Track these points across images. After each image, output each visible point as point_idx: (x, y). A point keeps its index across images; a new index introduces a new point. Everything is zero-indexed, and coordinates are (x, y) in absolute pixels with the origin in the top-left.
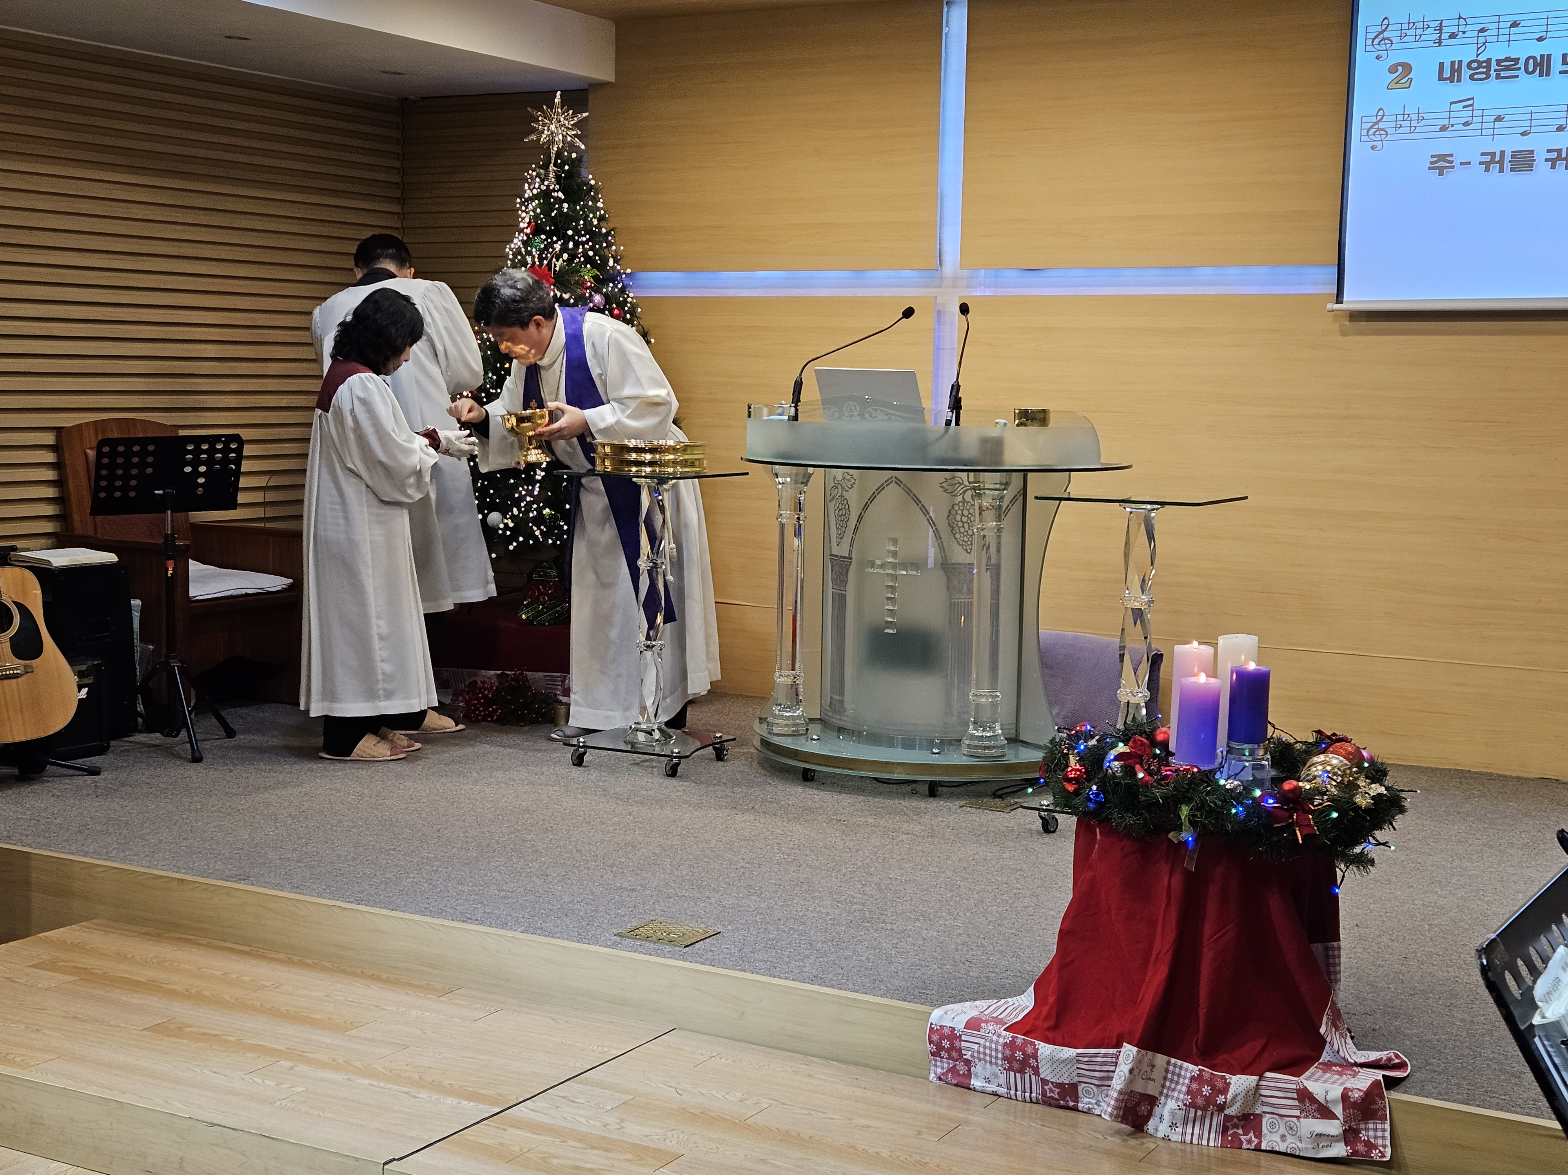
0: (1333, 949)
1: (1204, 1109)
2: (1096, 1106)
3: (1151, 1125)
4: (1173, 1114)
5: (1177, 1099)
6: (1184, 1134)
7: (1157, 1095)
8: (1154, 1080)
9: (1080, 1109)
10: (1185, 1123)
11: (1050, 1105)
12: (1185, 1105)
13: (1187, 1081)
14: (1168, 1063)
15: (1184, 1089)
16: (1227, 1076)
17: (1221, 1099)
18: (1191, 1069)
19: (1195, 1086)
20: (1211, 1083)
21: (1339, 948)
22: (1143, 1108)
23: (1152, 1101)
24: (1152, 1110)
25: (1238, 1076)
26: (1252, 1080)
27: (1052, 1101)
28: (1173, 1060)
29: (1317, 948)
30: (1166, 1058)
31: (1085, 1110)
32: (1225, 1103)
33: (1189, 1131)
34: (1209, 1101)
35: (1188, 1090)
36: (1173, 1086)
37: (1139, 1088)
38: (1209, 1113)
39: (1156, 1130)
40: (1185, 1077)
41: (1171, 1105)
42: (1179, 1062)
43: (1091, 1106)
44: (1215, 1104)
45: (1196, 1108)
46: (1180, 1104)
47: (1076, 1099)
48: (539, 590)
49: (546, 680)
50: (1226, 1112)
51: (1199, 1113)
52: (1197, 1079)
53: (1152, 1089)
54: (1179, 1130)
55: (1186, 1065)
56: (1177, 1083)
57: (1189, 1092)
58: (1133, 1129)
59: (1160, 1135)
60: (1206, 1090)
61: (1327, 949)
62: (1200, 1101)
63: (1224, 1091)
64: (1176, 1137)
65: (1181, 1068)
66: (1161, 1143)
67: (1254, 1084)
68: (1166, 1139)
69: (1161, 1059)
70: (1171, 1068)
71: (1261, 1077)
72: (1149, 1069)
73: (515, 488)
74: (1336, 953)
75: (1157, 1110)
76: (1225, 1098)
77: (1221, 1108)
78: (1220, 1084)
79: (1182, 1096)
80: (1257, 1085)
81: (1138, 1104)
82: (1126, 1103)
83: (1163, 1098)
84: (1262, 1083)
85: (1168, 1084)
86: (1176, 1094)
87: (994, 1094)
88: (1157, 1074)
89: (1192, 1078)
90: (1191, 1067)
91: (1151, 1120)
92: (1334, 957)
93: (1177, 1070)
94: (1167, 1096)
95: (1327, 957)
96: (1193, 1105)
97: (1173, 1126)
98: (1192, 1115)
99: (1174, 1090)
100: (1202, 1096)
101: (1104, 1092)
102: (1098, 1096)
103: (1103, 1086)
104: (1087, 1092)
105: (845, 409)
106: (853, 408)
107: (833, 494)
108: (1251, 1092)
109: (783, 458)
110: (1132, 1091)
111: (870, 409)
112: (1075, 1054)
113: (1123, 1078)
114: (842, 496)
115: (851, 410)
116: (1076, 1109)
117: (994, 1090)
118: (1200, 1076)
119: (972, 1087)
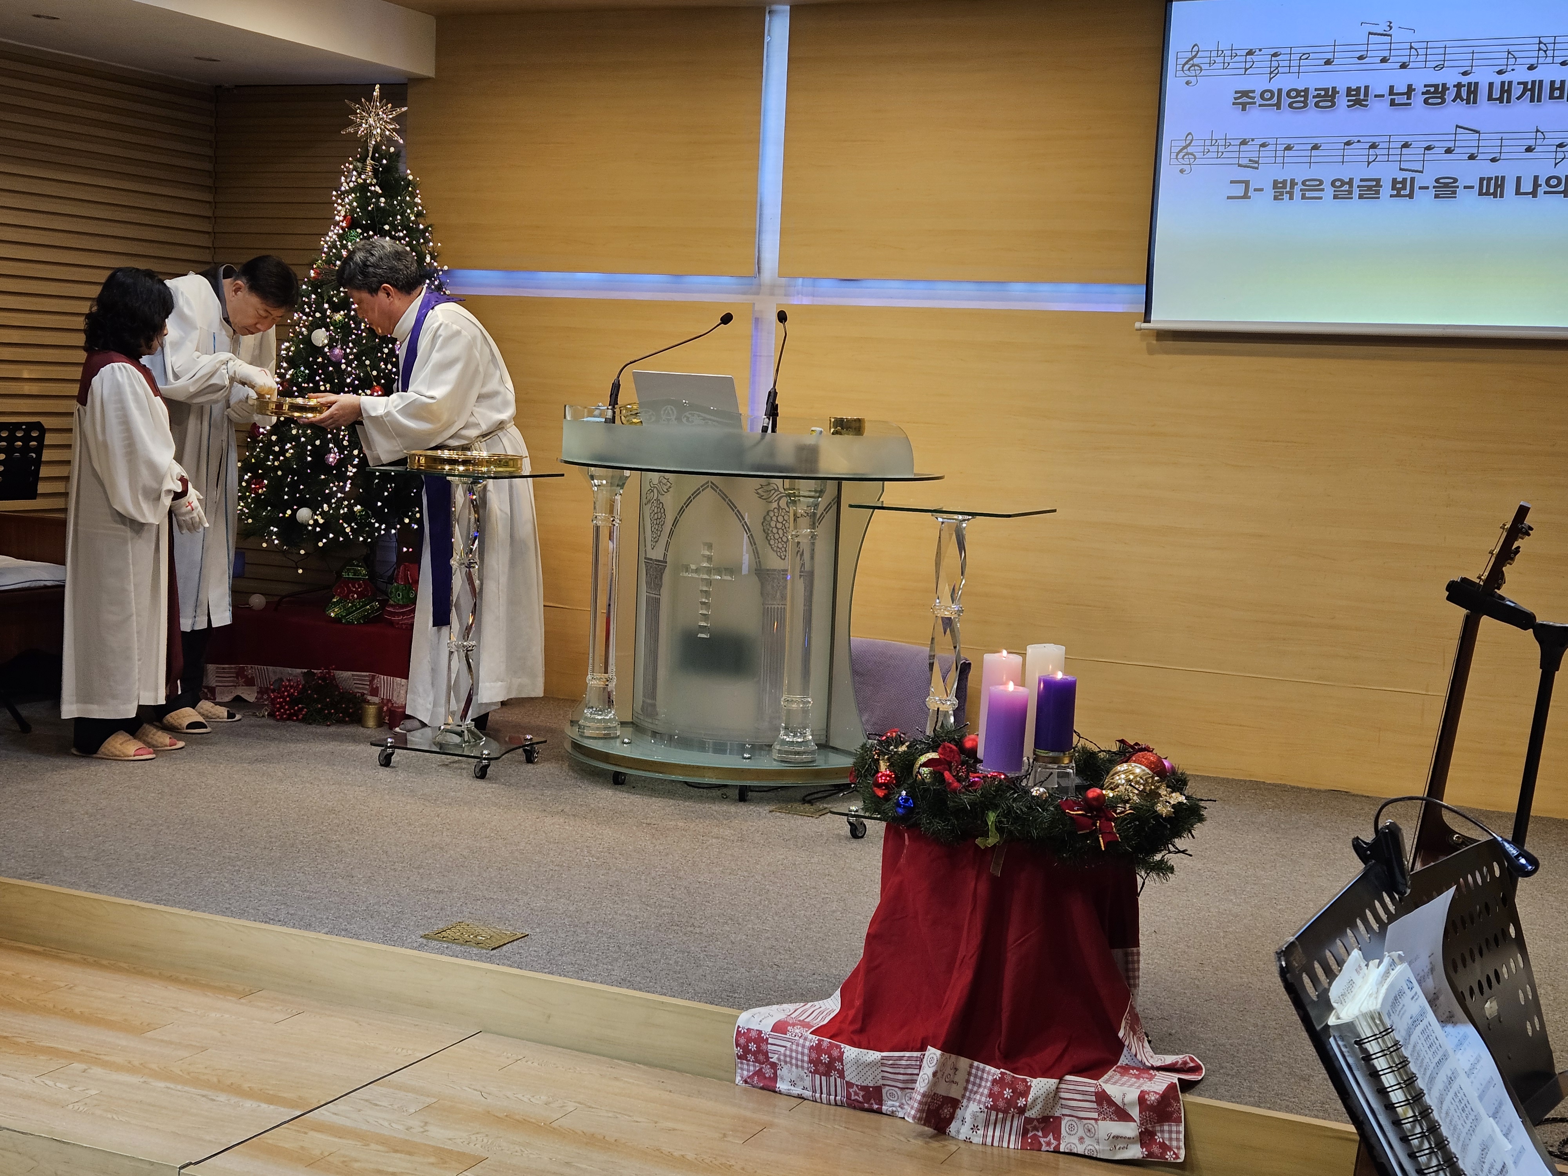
0: (1131, 954)
1: (1005, 1112)
2: (899, 1109)
3: (953, 1128)
4: (975, 1117)
5: (979, 1102)
6: (985, 1136)
7: (960, 1098)
8: (957, 1083)
9: (884, 1111)
10: (986, 1126)
11: (854, 1108)
12: (987, 1108)
13: (989, 1084)
14: (971, 1066)
15: (986, 1092)
16: (1028, 1079)
17: (1021, 1102)
18: (993, 1072)
19: (996, 1089)
20: (1012, 1086)
21: (1136, 954)
22: (946, 1111)
23: (955, 1104)
24: (954, 1112)
25: (1039, 1079)
26: (1052, 1083)
27: (856, 1104)
28: (976, 1063)
29: (1116, 954)
30: (970, 1061)
31: (888, 1113)
32: (1025, 1105)
33: (990, 1133)
34: (1010, 1103)
35: (990, 1093)
36: (975, 1089)
37: (942, 1090)
38: (1010, 1116)
39: (958, 1132)
40: (987, 1080)
41: (973, 1107)
42: (982, 1065)
43: (894, 1109)
44: (1016, 1107)
45: (998, 1111)
46: (982, 1106)
47: (880, 1102)
48: (349, 588)
49: (354, 679)
50: (1027, 1114)
51: (1000, 1115)
52: (999, 1082)
53: (954, 1092)
54: (981, 1132)
55: (988, 1068)
56: (980, 1086)
57: (990, 1095)
58: (936, 1132)
59: (962, 1137)
60: (1007, 1093)
61: (1124, 955)
62: (1001, 1104)
63: (1025, 1094)
64: (977, 1139)
65: (983, 1071)
66: (963, 1146)
67: (1054, 1087)
68: (968, 1141)
69: (964, 1062)
70: (974, 1071)
71: (1061, 1080)
72: (952, 1072)
73: (326, 483)
74: (1134, 958)
75: (959, 1113)
76: (1026, 1101)
77: (1021, 1110)
78: (1021, 1087)
79: (983, 1099)
80: (1057, 1088)
81: (941, 1107)
82: (929, 1106)
83: (965, 1101)
84: (1062, 1086)
85: (970, 1087)
86: (978, 1097)
87: (800, 1097)
88: (960, 1077)
89: (994, 1081)
90: (993, 1070)
91: (954, 1123)
92: (1131, 963)
93: (980, 1073)
94: (969, 1099)
95: (1125, 962)
96: (994, 1108)
97: (974, 1128)
98: (993, 1118)
99: (976, 1093)
100: (1003, 1098)
101: (908, 1095)
102: (902, 1099)
103: (907, 1088)
104: (892, 1095)
105: (662, 412)
106: (670, 412)
107: (648, 498)
108: (1051, 1095)
109: (599, 460)
110: (935, 1094)
111: (687, 414)
112: (880, 1057)
113: (926, 1081)
114: (657, 500)
115: (668, 414)
116: (879, 1112)
117: (800, 1093)
118: (1002, 1079)
119: (777, 1089)
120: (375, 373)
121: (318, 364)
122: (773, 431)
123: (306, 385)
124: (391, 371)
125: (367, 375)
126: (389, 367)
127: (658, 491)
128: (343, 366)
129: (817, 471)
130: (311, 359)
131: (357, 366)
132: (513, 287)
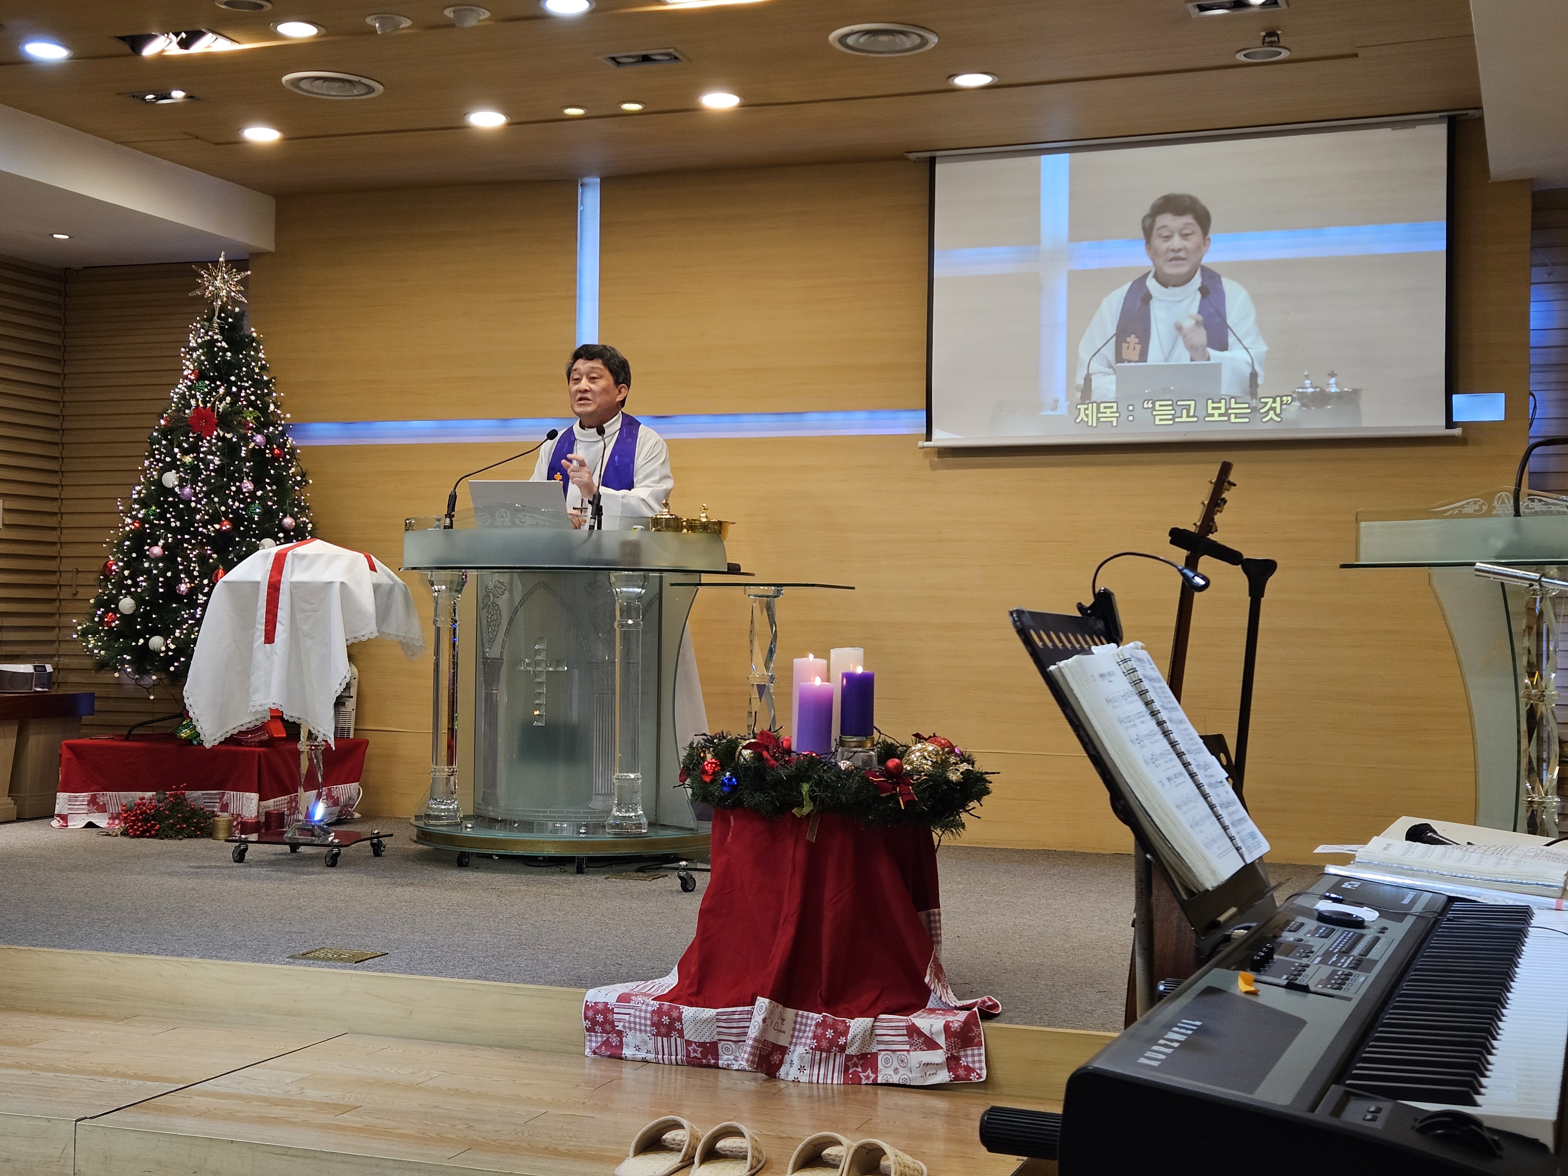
0: (934, 915)
1: (828, 1051)
2: (734, 1062)
3: (782, 1072)
4: (801, 1058)
5: (805, 1044)
6: (811, 1075)
7: (788, 1046)
8: (784, 1032)
9: (720, 1065)
10: (812, 1066)
11: (694, 1065)
12: (812, 1048)
13: (813, 1028)
14: (797, 1015)
15: (811, 1034)
16: (847, 1020)
17: (842, 1041)
18: (817, 1017)
19: (819, 1031)
20: (833, 1026)
21: (939, 914)
22: (775, 1057)
23: (783, 1050)
24: (783, 1058)
25: (856, 1019)
26: (867, 1022)
27: (695, 1061)
28: (800, 1012)
29: (922, 915)
30: (795, 1011)
31: (724, 1066)
32: (846, 1043)
33: (816, 1072)
34: (832, 1042)
35: (814, 1035)
36: (801, 1034)
37: (771, 1037)
38: (832, 1055)
39: (787, 1074)
40: (811, 1025)
41: (800, 1050)
42: (806, 1013)
43: (729, 1062)
44: (837, 1045)
45: (821, 1051)
46: (807, 1048)
47: (717, 1057)
49: (204, 798)
50: (847, 1052)
51: (824, 1055)
52: (822, 1025)
53: (783, 1041)
54: (807, 1072)
55: (811, 1014)
56: (805, 1031)
57: (814, 1037)
58: (768, 1077)
59: (791, 1078)
60: (829, 1033)
61: (929, 915)
62: (824, 1044)
63: (845, 1033)
64: (804, 1078)
65: (807, 1018)
66: (791, 1084)
67: (870, 1025)
68: (796, 1081)
69: (790, 1013)
70: (799, 1019)
71: (876, 1018)
72: (780, 1021)
73: (177, 611)
74: (937, 918)
75: (787, 1058)
76: (846, 1039)
77: (842, 1048)
78: (841, 1027)
79: (808, 1041)
80: (873, 1026)
81: (771, 1054)
82: (760, 1051)
83: (792, 1046)
84: (876, 1024)
85: (796, 1034)
86: (803, 1040)
87: (645, 1061)
88: (787, 1027)
89: (818, 1025)
90: (816, 1015)
91: (783, 1066)
92: (935, 922)
93: (804, 1020)
94: (796, 1044)
95: (930, 922)
96: (818, 1048)
97: (802, 1069)
98: (818, 1057)
99: (801, 1038)
100: (826, 1039)
101: (741, 1047)
102: (736, 1052)
103: (740, 1041)
104: (727, 1049)
105: (497, 515)
106: (504, 514)
107: (485, 602)
108: (867, 1034)
109: (440, 564)
110: (765, 1040)
111: (520, 515)
112: (715, 1013)
113: (757, 1027)
114: (493, 603)
115: (502, 517)
116: (716, 1066)
117: (644, 1056)
118: (824, 1021)
119: (623, 1056)
120: (223, 509)
121: (169, 503)
122: (599, 527)
123: (158, 522)
124: (238, 507)
125: (216, 511)
126: (237, 504)
127: (493, 594)
128: (193, 504)
129: (639, 564)
130: (162, 499)
131: (206, 504)
132: (350, 437)
